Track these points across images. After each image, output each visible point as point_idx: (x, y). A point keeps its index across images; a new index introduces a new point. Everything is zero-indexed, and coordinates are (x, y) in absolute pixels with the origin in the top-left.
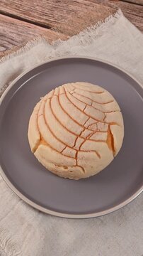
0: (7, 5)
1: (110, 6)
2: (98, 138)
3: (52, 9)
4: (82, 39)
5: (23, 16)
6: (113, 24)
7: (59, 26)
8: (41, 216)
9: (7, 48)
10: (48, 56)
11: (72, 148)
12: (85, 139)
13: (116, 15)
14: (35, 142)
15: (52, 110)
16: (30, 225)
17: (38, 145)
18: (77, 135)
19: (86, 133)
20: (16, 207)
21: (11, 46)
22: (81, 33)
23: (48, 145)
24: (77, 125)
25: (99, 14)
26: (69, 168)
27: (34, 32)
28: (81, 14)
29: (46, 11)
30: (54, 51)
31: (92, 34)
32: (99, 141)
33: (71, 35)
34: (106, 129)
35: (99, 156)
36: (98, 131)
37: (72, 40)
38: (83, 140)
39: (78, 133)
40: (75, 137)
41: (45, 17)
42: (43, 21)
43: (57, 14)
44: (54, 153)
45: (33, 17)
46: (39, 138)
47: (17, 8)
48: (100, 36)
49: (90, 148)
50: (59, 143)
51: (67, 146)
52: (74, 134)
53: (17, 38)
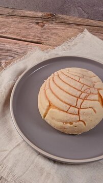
0: (11, 33)
1: (79, 29)
2: (92, 98)
3: (41, 33)
4: (64, 47)
5: (22, 39)
6: (83, 37)
7: (47, 42)
8: (56, 166)
9: (14, 58)
10: (43, 58)
11: (75, 107)
12: (84, 100)
13: (84, 33)
14: (46, 108)
15: (56, 84)
16: (49, 174)
17: (48, 110)
18: (77, 98)
19: (83, 95)
20: (35, 161)
21: (16, 56)
22: (63, 45)
23: (56, 108)
24: (76, 90)
25: (72, 33)
26: (74, 123)
27: (31, 46)
28: (60, 34)
29: (37, 35)
30: (47, 54)
31: (70, 44)
32: (93, 100)
33: (57, 46)
34: (96, 92)
35: (95, 111)
36: (91, 93)
37: (57, 48)
38: (82, 100)
39: (78, 95)
40: (76, 99)
41: (37, 38)
42: (36, 40)
43: (45, 36)
44: (62, 113)
45: (30, 38)
46: (48, 104)
47: (18, 34)
48: (76, 45)
49: (88, 106)
50: (65, 104)
51: (71, 106)
52: (75, 96)
53: (20, 51)
